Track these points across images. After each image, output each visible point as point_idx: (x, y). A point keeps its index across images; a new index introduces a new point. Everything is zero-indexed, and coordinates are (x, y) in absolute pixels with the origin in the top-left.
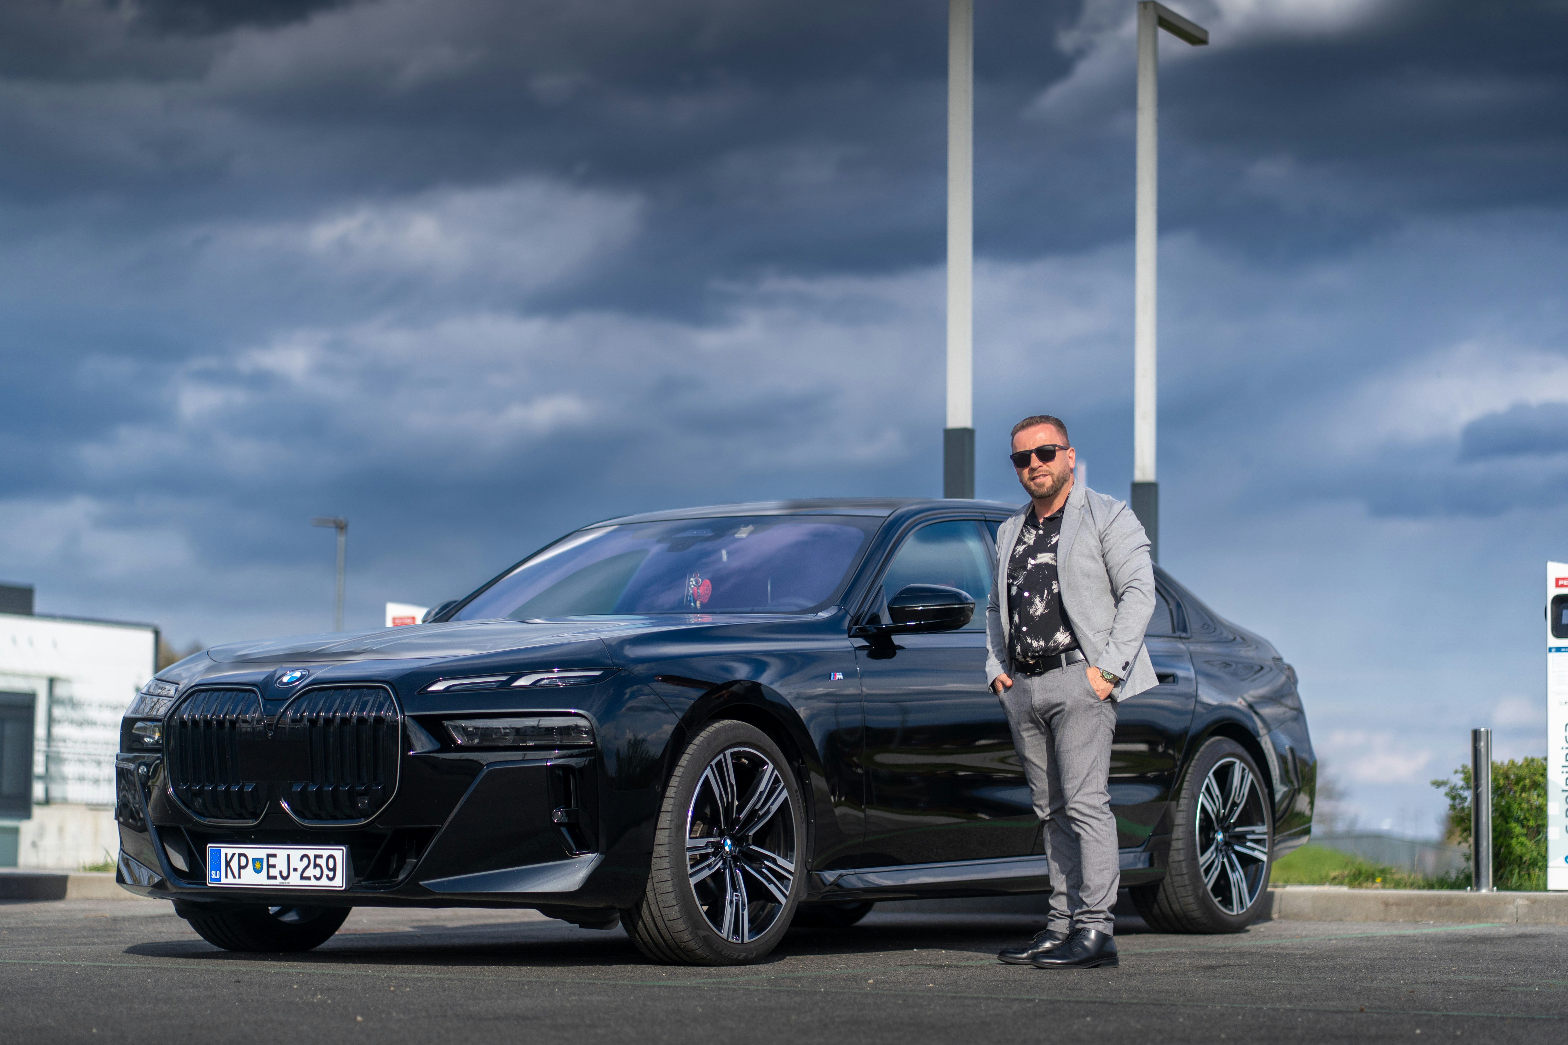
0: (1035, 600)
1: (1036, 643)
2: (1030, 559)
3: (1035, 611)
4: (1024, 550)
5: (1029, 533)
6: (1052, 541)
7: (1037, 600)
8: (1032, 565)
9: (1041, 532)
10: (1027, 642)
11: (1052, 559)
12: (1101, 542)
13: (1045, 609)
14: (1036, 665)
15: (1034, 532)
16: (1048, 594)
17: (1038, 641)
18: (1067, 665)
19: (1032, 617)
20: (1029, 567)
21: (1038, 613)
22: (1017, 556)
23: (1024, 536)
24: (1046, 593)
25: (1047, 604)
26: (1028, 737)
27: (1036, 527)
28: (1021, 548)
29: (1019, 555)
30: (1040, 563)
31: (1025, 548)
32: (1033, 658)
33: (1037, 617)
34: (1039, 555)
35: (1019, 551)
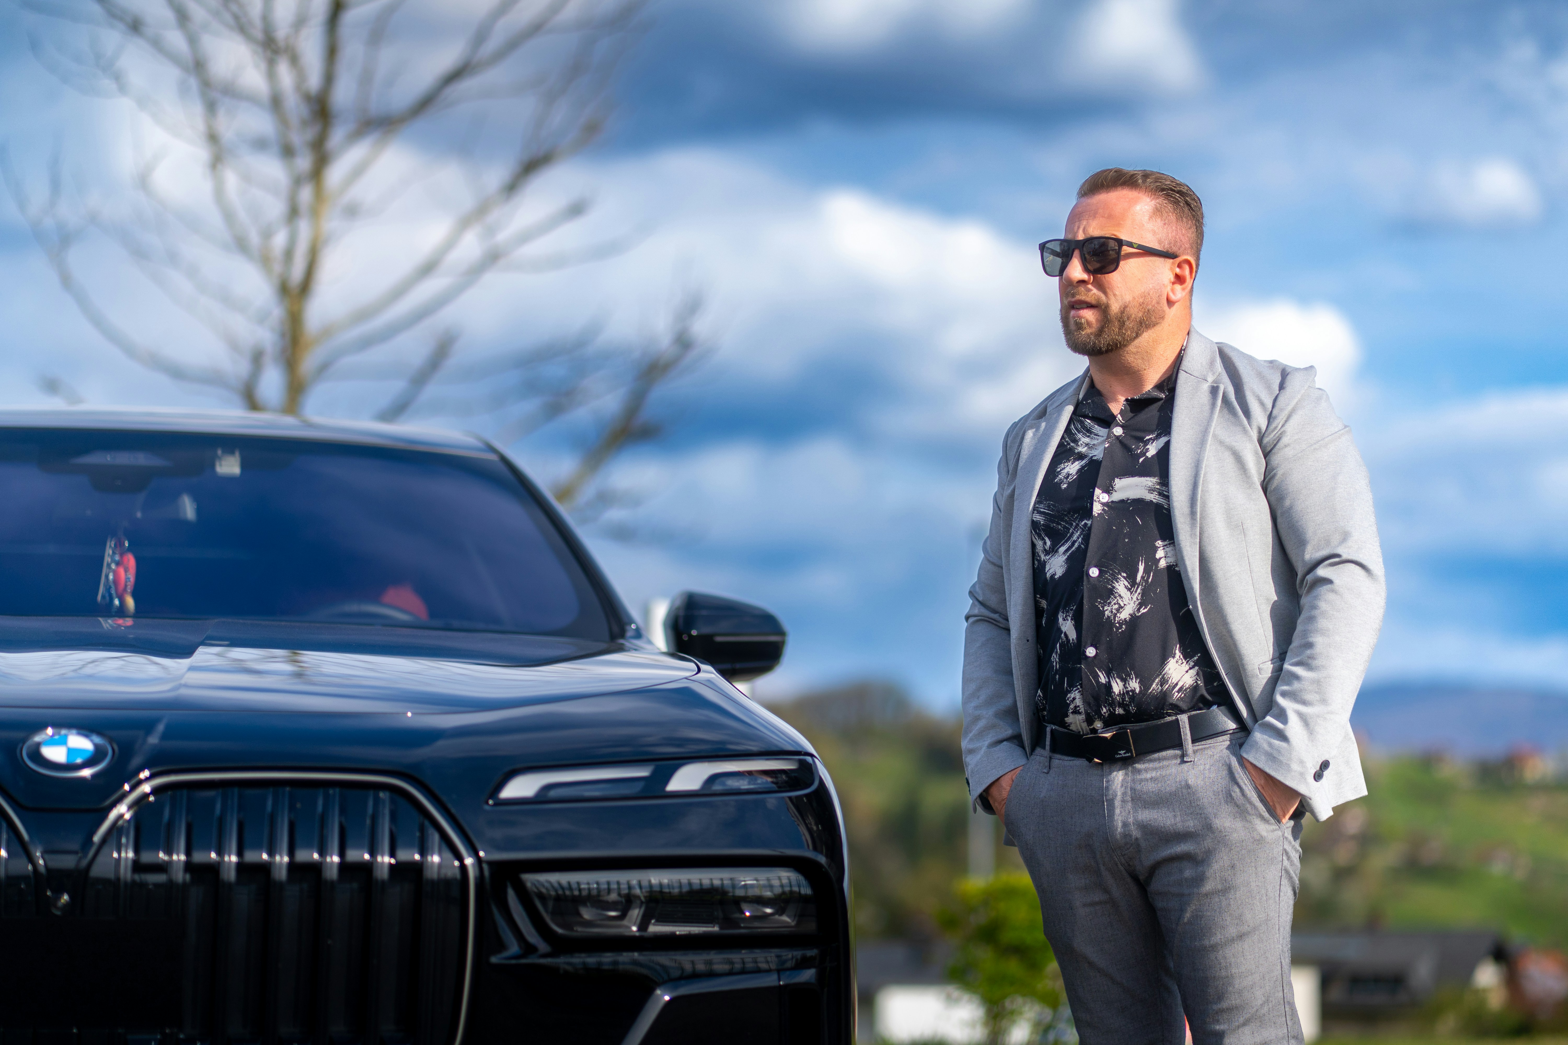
0: (1116, 585)
1: (1121, 684)
2: (1098, 491)
3: (1118, 610)
4: (1079, 471)
5: (1088, 432)
6: (1147, 450)
7: (1121, 586)
8: (1103, 504)
9: (1118, 431)
10: (1098, 682)
11: (1151, 490)
12: (1267, 454)
13: (1141, 605)
14: (1119, 741)
15: (1102, 431)
16: (1147, 571)
17: (1124, 680)
18: (1194, 741)
19: (1110, 623)
20: (1097, 509)
21: (1124, 615)
22: (1064, 486)
23: (1076, 441)
24: (1141, 568)
25: (1143, 594)
26: (1085, 905)
27: (1107, 421)
28: (1072, 468)
29: (1069, 483)
30: (1122, 501)
31: (1083, 467)
32: (1108, 723)
33: (1121, 624)
34: (1119, 483)
35: (1068, 475)
